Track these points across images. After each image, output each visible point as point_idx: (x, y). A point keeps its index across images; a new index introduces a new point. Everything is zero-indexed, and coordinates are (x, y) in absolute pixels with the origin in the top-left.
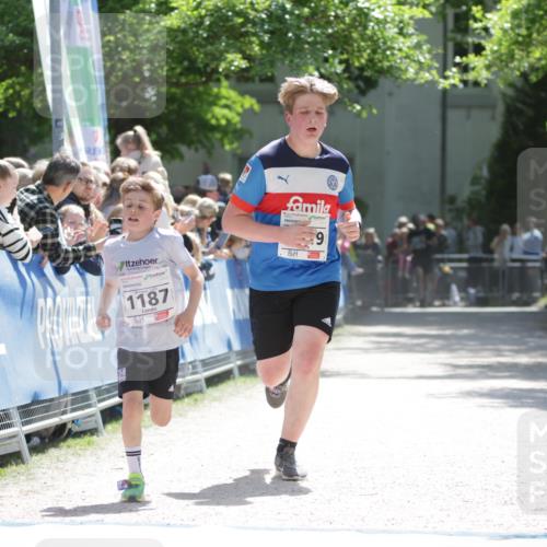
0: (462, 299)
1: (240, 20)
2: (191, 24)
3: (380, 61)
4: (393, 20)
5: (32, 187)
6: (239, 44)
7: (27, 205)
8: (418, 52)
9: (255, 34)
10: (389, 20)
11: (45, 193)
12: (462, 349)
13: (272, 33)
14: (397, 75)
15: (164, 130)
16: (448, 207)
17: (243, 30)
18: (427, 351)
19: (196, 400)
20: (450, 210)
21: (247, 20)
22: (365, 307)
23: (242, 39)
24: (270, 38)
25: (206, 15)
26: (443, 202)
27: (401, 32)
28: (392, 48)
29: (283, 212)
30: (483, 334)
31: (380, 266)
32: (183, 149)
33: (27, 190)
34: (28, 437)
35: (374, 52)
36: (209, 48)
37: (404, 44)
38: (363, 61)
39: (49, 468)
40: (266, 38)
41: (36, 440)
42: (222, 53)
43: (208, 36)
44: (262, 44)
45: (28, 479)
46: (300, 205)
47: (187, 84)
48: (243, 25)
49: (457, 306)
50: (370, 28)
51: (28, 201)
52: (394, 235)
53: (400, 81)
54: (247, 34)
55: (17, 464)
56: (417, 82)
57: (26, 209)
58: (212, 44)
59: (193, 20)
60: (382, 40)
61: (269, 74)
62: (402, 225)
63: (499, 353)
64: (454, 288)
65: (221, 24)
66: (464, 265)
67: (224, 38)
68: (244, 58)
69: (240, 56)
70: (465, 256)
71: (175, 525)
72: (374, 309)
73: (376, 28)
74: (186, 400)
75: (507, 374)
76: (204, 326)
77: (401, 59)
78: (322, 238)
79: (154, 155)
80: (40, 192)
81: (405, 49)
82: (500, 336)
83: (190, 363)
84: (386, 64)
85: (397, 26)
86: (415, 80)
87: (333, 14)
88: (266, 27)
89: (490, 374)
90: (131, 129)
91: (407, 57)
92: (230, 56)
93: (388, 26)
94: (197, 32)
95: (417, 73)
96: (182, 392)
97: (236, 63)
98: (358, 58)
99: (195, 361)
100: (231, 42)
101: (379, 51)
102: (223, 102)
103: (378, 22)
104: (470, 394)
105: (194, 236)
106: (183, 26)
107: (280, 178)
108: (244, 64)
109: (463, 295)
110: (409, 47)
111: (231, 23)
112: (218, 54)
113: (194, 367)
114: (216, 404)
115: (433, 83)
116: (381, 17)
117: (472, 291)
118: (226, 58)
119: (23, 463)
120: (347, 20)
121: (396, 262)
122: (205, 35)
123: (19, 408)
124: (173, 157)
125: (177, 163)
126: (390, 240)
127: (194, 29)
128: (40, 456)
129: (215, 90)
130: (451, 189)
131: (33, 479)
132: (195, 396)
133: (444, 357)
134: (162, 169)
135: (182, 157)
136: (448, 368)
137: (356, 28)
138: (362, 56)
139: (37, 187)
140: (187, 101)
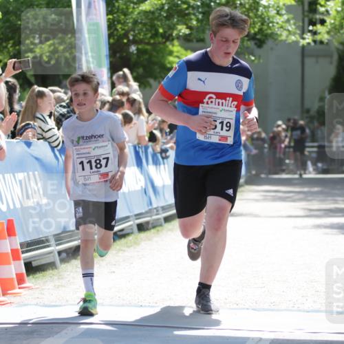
0: (314, 170)
1: (185, 6)
2: (157, 9)
3: (266, 30)
4: (273, 6)
5: (64, 104)
6: (184, 20)
7: (61, 114)
8: (287, 25)
9: (194, 14)
10: (271, 6)
11: (71, 107)
12: (314, 200)
13: (203, 13)
14: (276, 38)
15: (141, 70)
16: (305, 115)
17: (187, 12)
18: (294, 201)
19: (158, 231)
20: (307, 117)
21: (189, 6)
22: (257, 175)
23: (186, 17)
24: (202, 16)
25: (165, 3)
26: (302, 112)
27: (278, 13)
28: (272, 22)
29: (201, 105)
30: (326, 190)
31: (266, 150)
32: (151, 81)
33: (61, 106)
34: (60, 253)
35: (262, 24)
36: (167, 22)
37: (280, 20)
38: (256, 30)
39: (71, 272)
40: (200, 16)
41: (64, 255)
42: (174, 25)
43: (167, 16)
44: (198, 20)
45: (59, 278)
46: (213, 100)
47: (154, 43)
48: (187, 9)
49: (311, 174)
50: (260, 11)
51: (61, 112)
52: (274, 132)
53: (277, 41)
54: (189, 14)
55: (53, 269)
56: (287, 42)
57: (61, 117)
58: (169, 20)
59: (158, 6)
60: (267, 18)
61: (202, 37)
62: (279, 126)
63: (336, 202)
64: (309, 163)
65: (174, 8)
66: (315, 149)
67: (176, 16)
68: (187, 28)
69: (185, 27)
70: (316, 144)
71: (145, 306)
72: (263, 176)
73: (264, 10)
74: (152, 231)
75: (340, 214)
76: (164, 186)
77: (278, 28)
78: (230, 126)
79: (135, 85)
80: (69, 107)
81: (280, 23)
82: (336, 192)
83: (155, 208)
84: (269, 31)
85: (276, 10)
86: (286, 40)
87: (239, 2)
88: (200, 10)
89: (331, 214)
90: (121, 70)
91: (282, 27)
92: (179, 27)
93: (270, 9)
94: (160, 13)
95: (287, 36)
96: (150, 226)
97: (183, 31)
98: (254, 28)
99: (158, 207)
100: (180, 19)
101: (265, 24)
102: (175, 54)
103: (265, 7)
104: (319, 226)
105: (157, 133)
106: (152, 9)
107: (199, 79)
108: (187, 32)
109: (314, 167)
110: (282, 22)
111: (179, 8)
112: (172, 26)
113: (157, 211)
114: (169, 233)
115: (296, 43)
116: (266, 4)
117: (320, 165)
118: (177, 28)
119: (56, 268)
120: (247, 6)
121: (275, 148)
122: (165, 15)
123: (55, 235)
124: (145, 87)
125: (148, 89)
126: (271, 135)
127: (159, 12)
128: (66, 264)
129: (170, 47)
130: (307, 104)
131: (62, 278)
132: (158, 228)
133: (303, 204)
134: (139, 93)
135: (150, 86)
136: (306, 211)
137: (252, 10)
138: (255, 27)
139: (67, 104)
140: (155, 54)
